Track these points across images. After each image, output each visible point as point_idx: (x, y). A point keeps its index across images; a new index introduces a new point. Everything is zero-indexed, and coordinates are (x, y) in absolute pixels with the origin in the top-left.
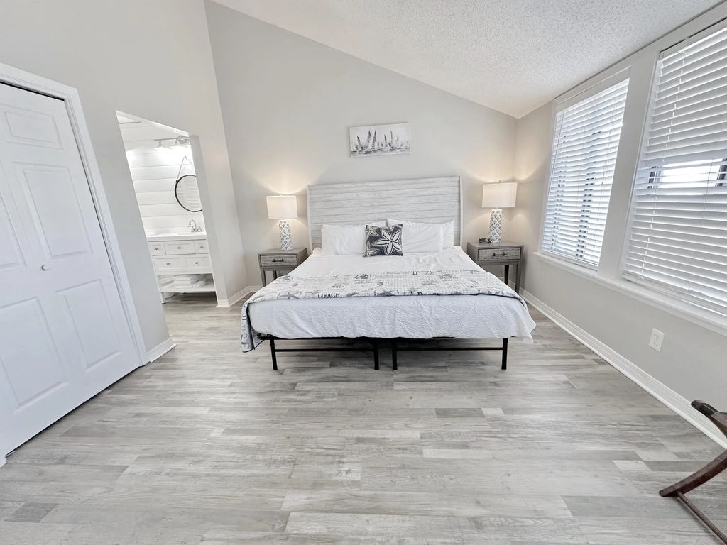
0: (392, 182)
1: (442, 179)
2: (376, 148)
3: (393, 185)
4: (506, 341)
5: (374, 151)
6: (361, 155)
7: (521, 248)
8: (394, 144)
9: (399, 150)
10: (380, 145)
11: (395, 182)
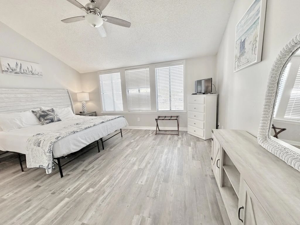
0: (37, 90)
1: (61, 90)
2: (22, 71)
3: (38, 91)
4: (121, 129)
5: (22, 73)
6: (12, 74)
7: (95, 112)
8: (33, 72)
9: (37, 75)
10: (25, 71)
11: (38, 90)
